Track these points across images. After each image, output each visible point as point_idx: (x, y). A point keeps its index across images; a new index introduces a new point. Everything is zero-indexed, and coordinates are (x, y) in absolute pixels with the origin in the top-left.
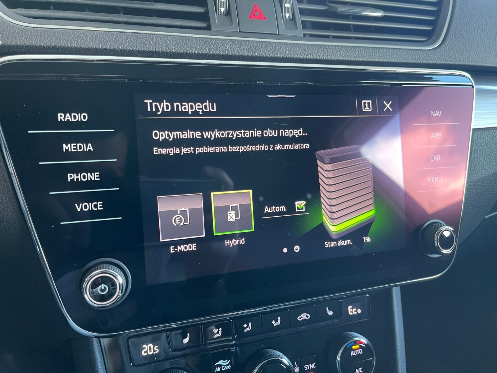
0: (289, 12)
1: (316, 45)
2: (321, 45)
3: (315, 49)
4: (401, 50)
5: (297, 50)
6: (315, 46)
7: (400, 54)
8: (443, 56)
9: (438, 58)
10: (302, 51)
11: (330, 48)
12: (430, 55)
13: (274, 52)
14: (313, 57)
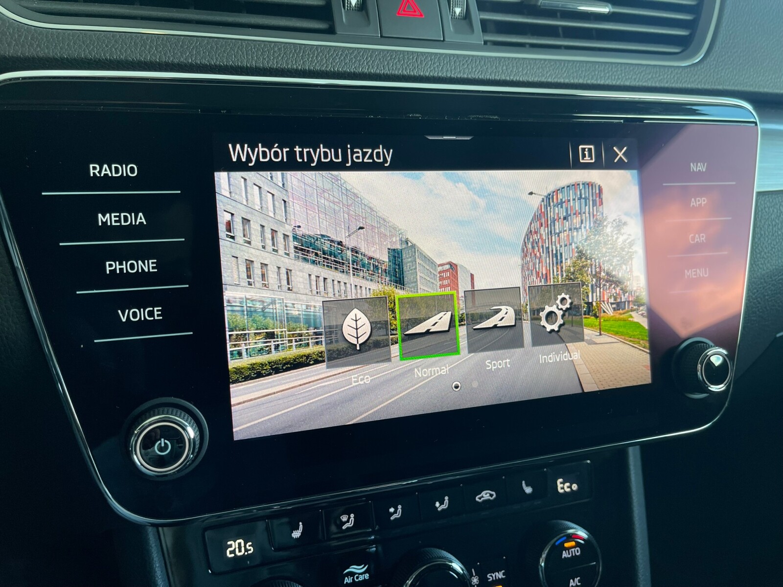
0: (461, 6)
1: (504, 58)
2: (513, 58)
3: (502, 64)
4: (640, 67)
5: (474, 66)
6: (503, 60)
7: (639, 72)
8: (708, 76)
9: (700, 80)
10: (481, 67)
11: (526, 64)
12: (688, 75)
13: (436, 69)
14: (499, 77)
